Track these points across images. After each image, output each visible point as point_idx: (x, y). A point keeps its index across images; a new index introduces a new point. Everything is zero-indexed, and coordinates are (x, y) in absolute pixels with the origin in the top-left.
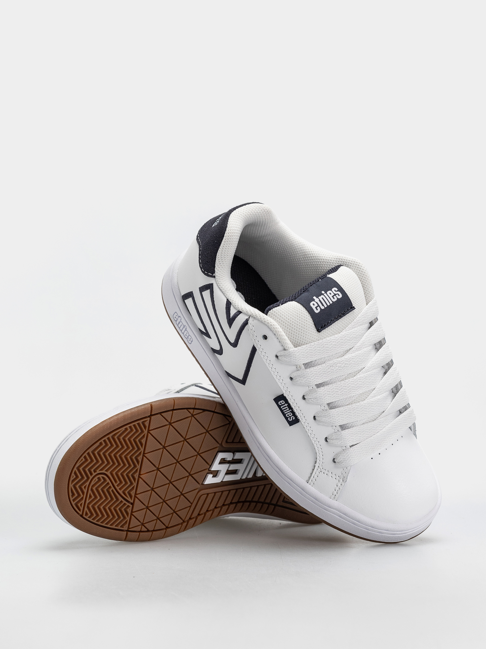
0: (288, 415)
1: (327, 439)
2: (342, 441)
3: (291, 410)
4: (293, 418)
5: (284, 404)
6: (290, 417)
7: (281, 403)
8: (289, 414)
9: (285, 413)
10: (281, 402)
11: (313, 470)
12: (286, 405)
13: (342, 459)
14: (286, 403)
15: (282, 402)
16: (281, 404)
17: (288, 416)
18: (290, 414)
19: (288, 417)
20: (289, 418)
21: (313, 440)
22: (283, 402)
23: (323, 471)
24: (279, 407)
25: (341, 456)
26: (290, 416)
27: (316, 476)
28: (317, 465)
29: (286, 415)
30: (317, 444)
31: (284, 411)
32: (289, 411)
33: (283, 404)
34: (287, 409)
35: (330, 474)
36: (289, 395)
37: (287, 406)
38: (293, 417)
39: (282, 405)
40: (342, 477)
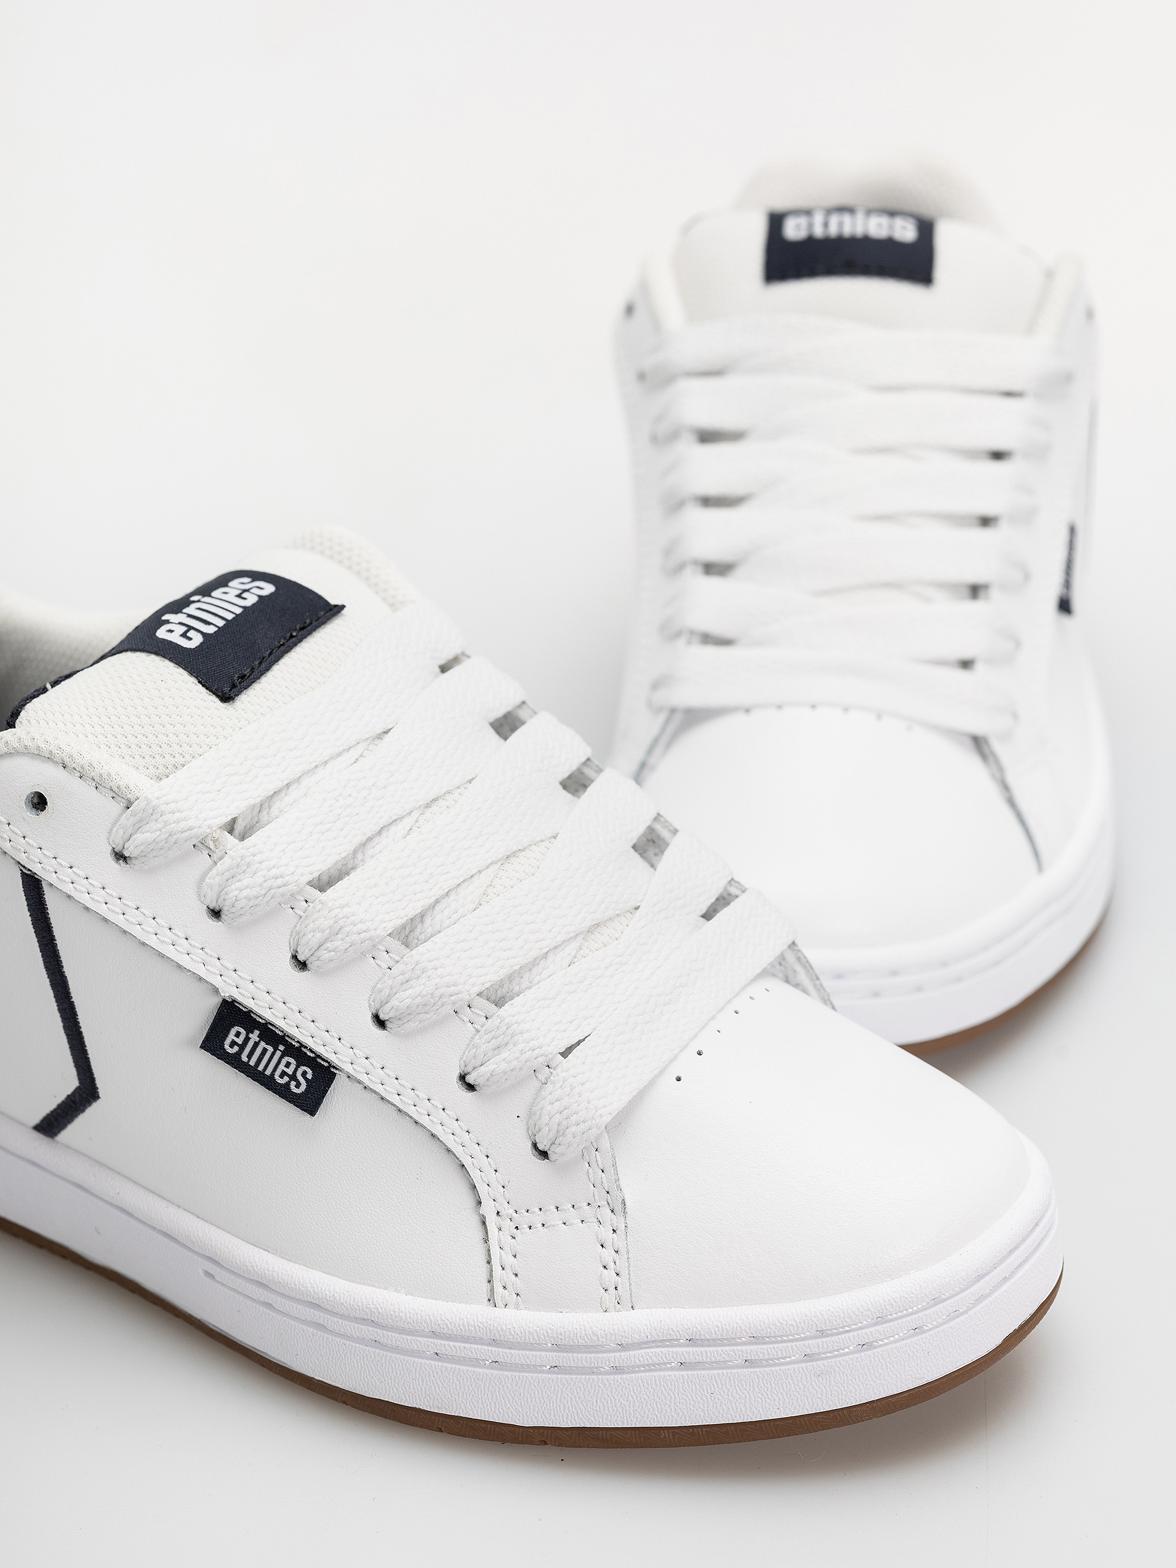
0: (283, 1074)
1: (470, 1079)
2: (521, 1046)
3: (281, 1048)
4: (304, 1074)
5: (247, 1039)
6: (293, 1077)
7: (233, 1044)
8: (282, 1067)
9: (268, 1072)
10: (231, 1036)
11: (486, 1241)
12: (254, 1036)
13: (558, 1115)
14: (249, 1031)
15: (235, 1035)
16: (236, 1049)
17: (286, 1079)
18: (288, 1065)
19: (288, 1084)
20: (293, 1083)
21: (420, 1113)
22: (238, 1034)
23: (523, 1219)
24: (234, 1061)
25: (549, 1108)
26: (290, 1071)
27: (509, 1260)
28: (488, 1209)
29: (277, 1077)
30: (444, 1122)
31: (260, 1068)
32: (278, 1054)
33: (240, 1041)
34: (265, 1051)
35: (555, 1218)
36: (241, 983)
37: (259, 1041)
38: (305, 1068)
39: (242, 1047)
40: (601, 1200)
